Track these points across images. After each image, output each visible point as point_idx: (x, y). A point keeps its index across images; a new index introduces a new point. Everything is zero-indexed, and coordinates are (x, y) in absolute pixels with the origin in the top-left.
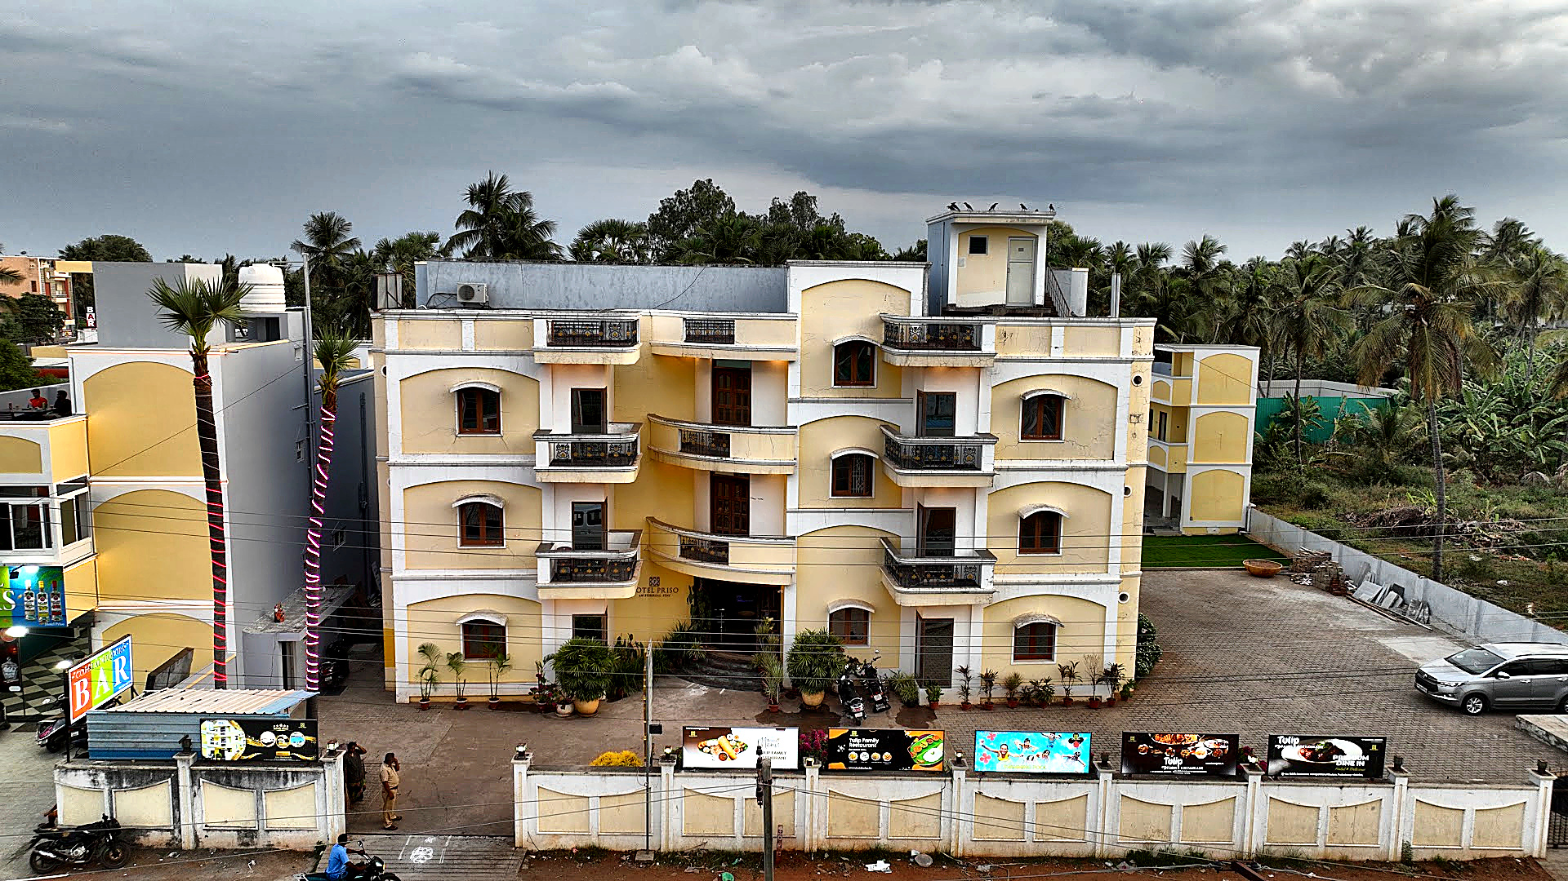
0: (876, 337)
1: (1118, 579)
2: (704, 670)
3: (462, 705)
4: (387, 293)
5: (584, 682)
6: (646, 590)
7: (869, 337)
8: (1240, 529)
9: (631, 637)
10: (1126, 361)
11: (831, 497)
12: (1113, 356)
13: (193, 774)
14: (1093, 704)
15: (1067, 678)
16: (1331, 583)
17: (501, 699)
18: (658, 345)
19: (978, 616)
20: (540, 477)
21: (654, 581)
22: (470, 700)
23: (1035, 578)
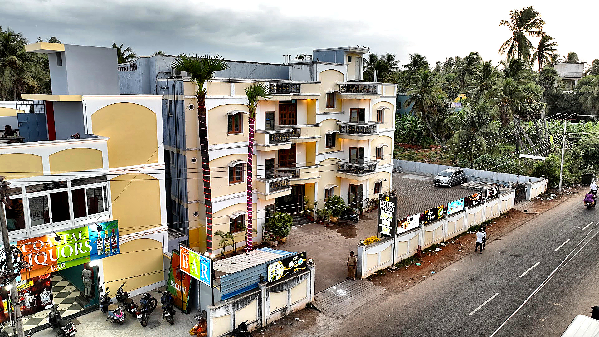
10: (395, 97)
11: (326, 149)
13: (267, 291)
20: (267, 149)
22: (237, 250)
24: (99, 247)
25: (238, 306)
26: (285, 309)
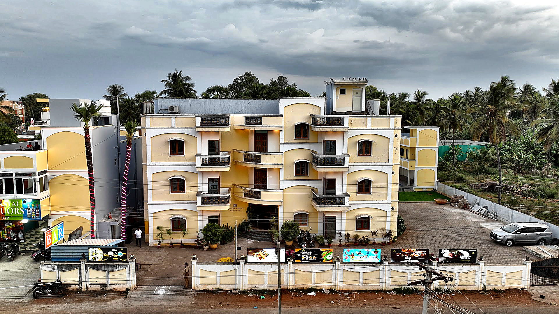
0: (309, 122)
1: (391, 202)
2: (252, 235)
3: (171, 246)
4: (147, 108)
5: (213, 238)
6: (233, 208)
7: (307, 122)
8: (434, 189)
9: (227, 224)
10: (392, 130)
11: (294, 176)
12: (388, 128)
13: (86, 266)
14: (383, 244)
15: (374, 236)
16: (464, 206)
17: (185, 244)
18: (236, 126)
19: (344, 215)
20: (198, 169)
21: (235, 205)
22: (174, 245)
23: (363, 202)
24: (28, 213)
25: (62, 269)
26: (105, 285)
